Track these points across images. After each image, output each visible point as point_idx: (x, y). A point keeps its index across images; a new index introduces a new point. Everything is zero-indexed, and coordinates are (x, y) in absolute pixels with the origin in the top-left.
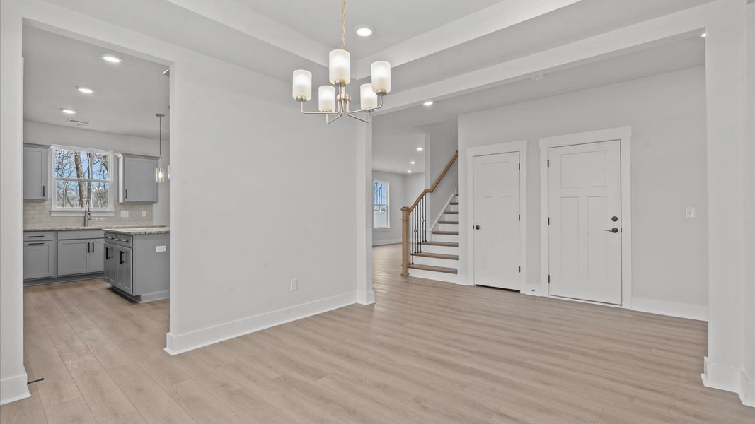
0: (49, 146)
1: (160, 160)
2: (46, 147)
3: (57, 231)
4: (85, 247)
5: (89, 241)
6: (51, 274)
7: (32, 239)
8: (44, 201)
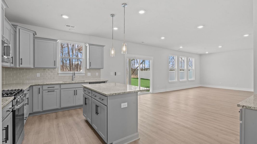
0: (57, 40)
1: (104, 47)
2: (56, 40)
3: (60, 84)
4: (73, 92)
5: (74, 89)
6: (58, 107)
7: (49, 89)
8: (55, 68)
